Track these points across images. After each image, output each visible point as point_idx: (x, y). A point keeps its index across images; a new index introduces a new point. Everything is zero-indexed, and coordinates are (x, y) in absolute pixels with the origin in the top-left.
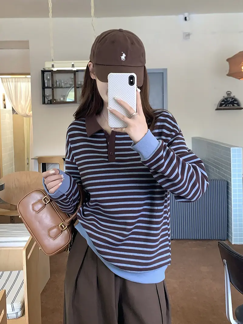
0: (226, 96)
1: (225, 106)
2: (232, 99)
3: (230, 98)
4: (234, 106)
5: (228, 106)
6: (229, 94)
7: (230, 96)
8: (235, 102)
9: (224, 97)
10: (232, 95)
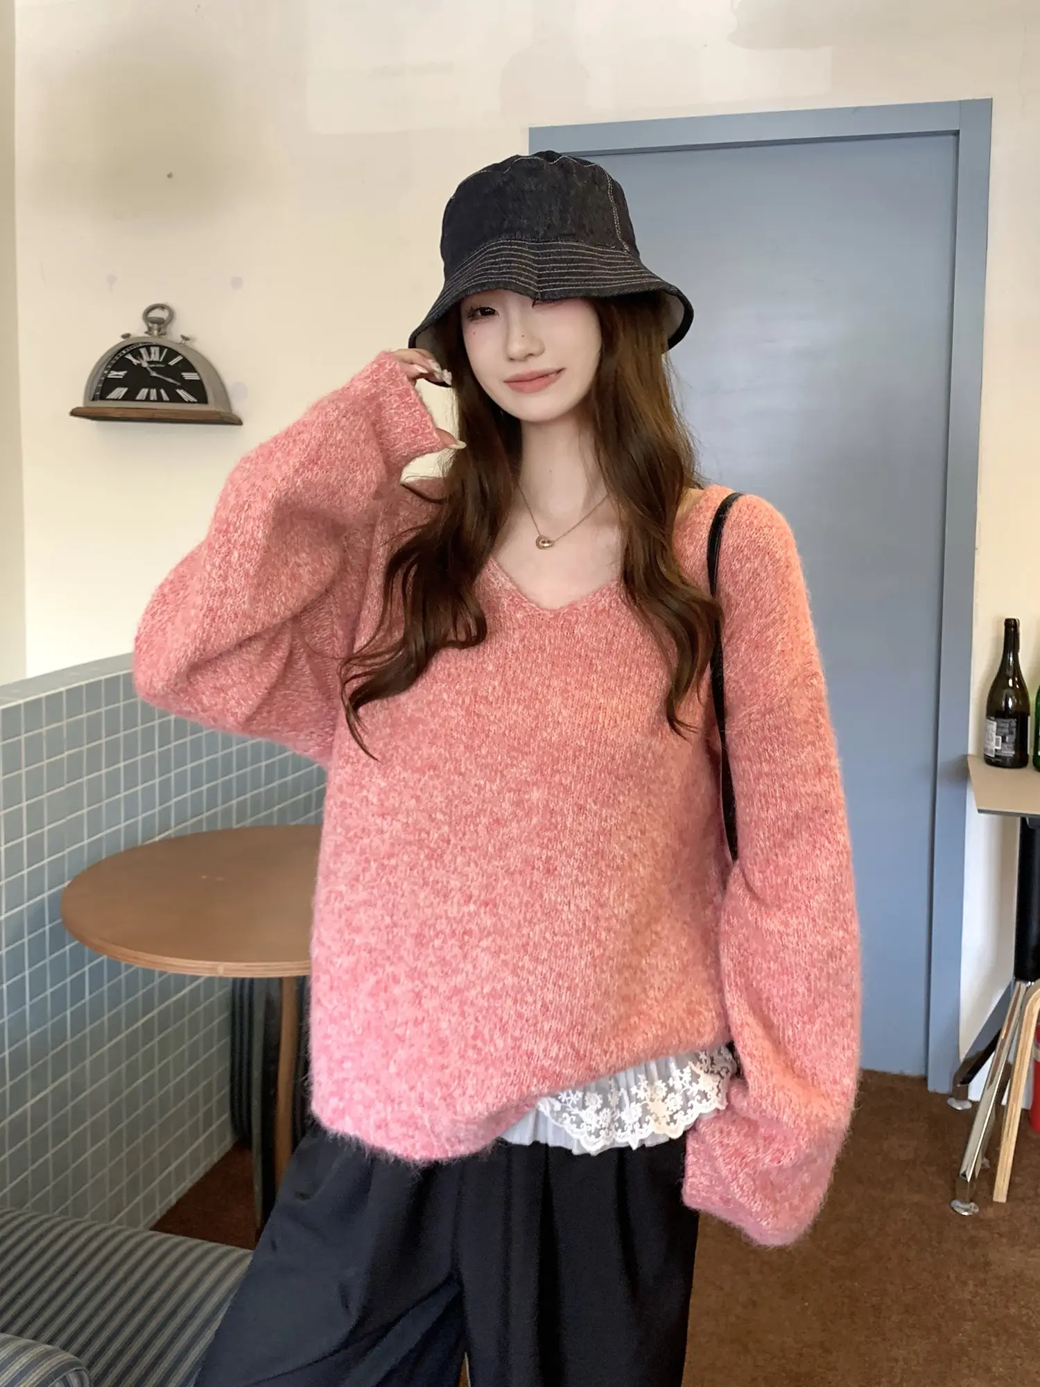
0: (138, 330)
1: (125, 398)
2: (172, 353)
3: (162, 348)
4: (181, 400)
5: (147, 399)
6: (158, 317)
7: (161, 334)
8: (188, 376)
9: (126, 336)
10: (174, 335)
